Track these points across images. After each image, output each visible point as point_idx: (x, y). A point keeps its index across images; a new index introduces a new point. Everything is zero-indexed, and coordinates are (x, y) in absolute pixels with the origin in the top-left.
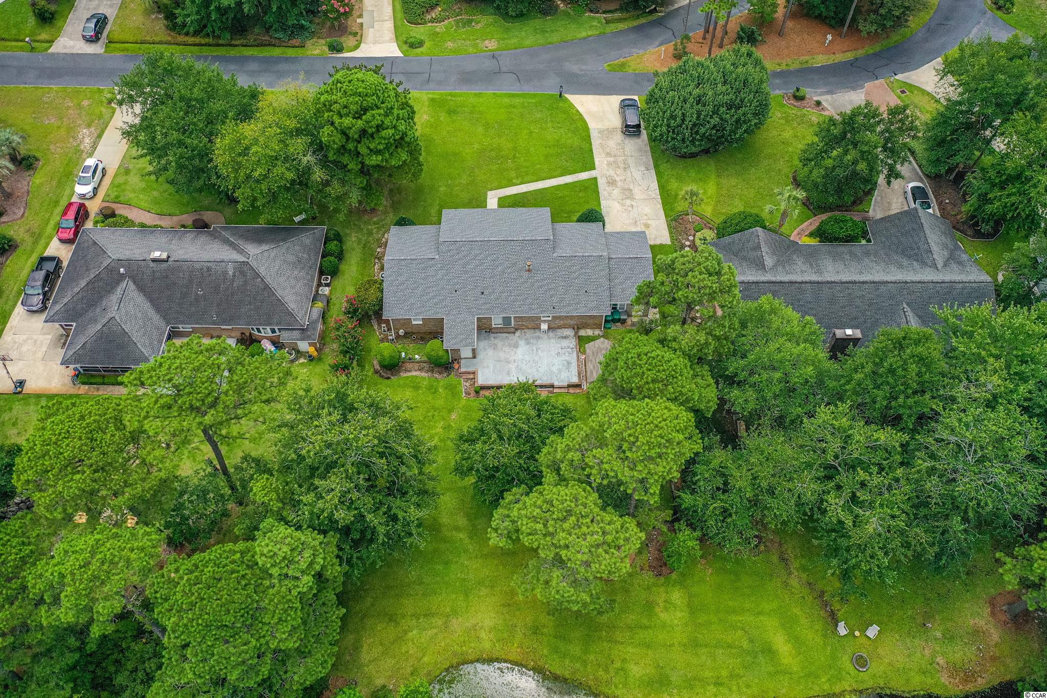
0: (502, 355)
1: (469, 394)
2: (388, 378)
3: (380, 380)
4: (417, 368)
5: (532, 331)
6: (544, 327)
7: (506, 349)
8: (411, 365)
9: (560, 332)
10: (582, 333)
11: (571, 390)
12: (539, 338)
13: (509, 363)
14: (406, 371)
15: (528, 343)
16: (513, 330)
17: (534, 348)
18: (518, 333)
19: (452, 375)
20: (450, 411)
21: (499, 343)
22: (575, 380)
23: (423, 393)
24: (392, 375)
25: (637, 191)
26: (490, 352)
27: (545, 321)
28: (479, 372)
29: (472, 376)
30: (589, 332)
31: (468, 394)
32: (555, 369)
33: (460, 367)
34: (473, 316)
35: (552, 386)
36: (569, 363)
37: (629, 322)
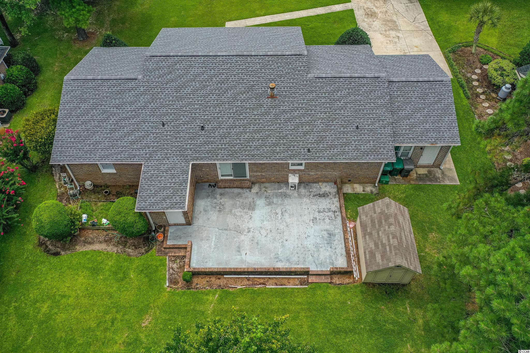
0: (230, 220)
1: (176, 283)
2: (57, 254)
3: (44, 257)
4: (102, 239)
5: (276, 185)
6: (293, 179)
7: (238, 211)
8: (95, 233)
9: (315, 188)
10: (348, 189)
11: (336, 280)
12: (285, 196)
13: (241, 233)
14: (86, 242)
15: (270, 204)
16: (249, 184)
17: (279, 211)
18: (255, 189)
19: (154, 251)
20: (142, 312)
21: (227, 202)
22: (341, 263)
23: (104, 280)
24: (64, 249)
25: (401, 22)
26: (214, 216)
27: (294, 172)
28: (195, 247)
29: (182, 253)
30: (359, 189)
31: (173, 281)
32: (309, 243)
33: (165, 238)
34: (187, 161)
35: (307, 273)
36: (331, 235)
37: (413, 175)
